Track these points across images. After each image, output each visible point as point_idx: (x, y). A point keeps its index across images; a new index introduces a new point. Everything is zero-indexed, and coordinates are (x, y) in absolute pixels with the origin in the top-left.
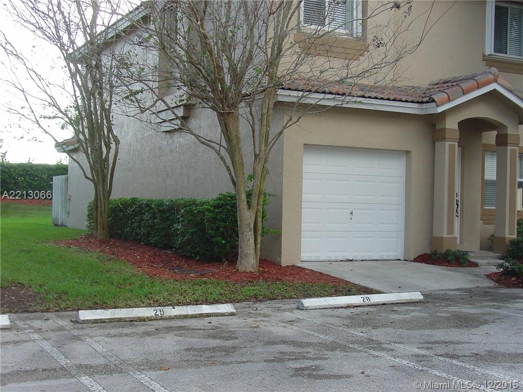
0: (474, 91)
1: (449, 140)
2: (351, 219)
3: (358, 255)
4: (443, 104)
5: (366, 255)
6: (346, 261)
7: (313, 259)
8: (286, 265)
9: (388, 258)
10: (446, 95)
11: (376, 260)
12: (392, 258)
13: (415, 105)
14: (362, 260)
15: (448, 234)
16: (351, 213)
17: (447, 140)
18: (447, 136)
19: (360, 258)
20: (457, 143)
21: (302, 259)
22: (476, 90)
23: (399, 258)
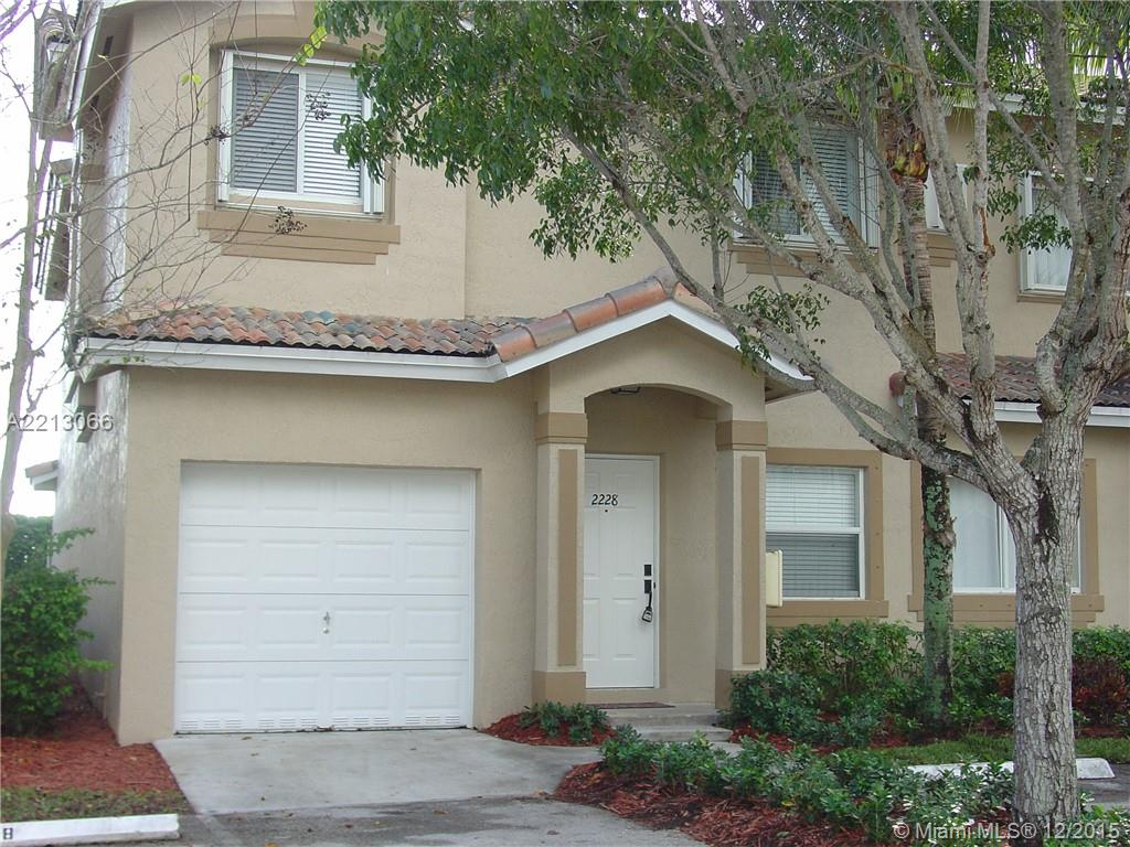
0: (606, 322)
1: (554, 440)
2: (327, 632)
3: (350, 717)
4: (515, 356)
5: (371, 718)
6: (315, 731)
7: (223, 727)
8: (131, 743)
9: (435, 724)
10: (527, 336)
11: (400, 729)
12: (443, 723)
13: (469, 362)
14: (359, 730)
15: (560, 665)
16: (325, 618)
17: (550, 440)
18: (552, 430)
19: (352, 724)
20: (583, 447)
21: (178, 727)
22: (612, 320)
23: (463, 724)
